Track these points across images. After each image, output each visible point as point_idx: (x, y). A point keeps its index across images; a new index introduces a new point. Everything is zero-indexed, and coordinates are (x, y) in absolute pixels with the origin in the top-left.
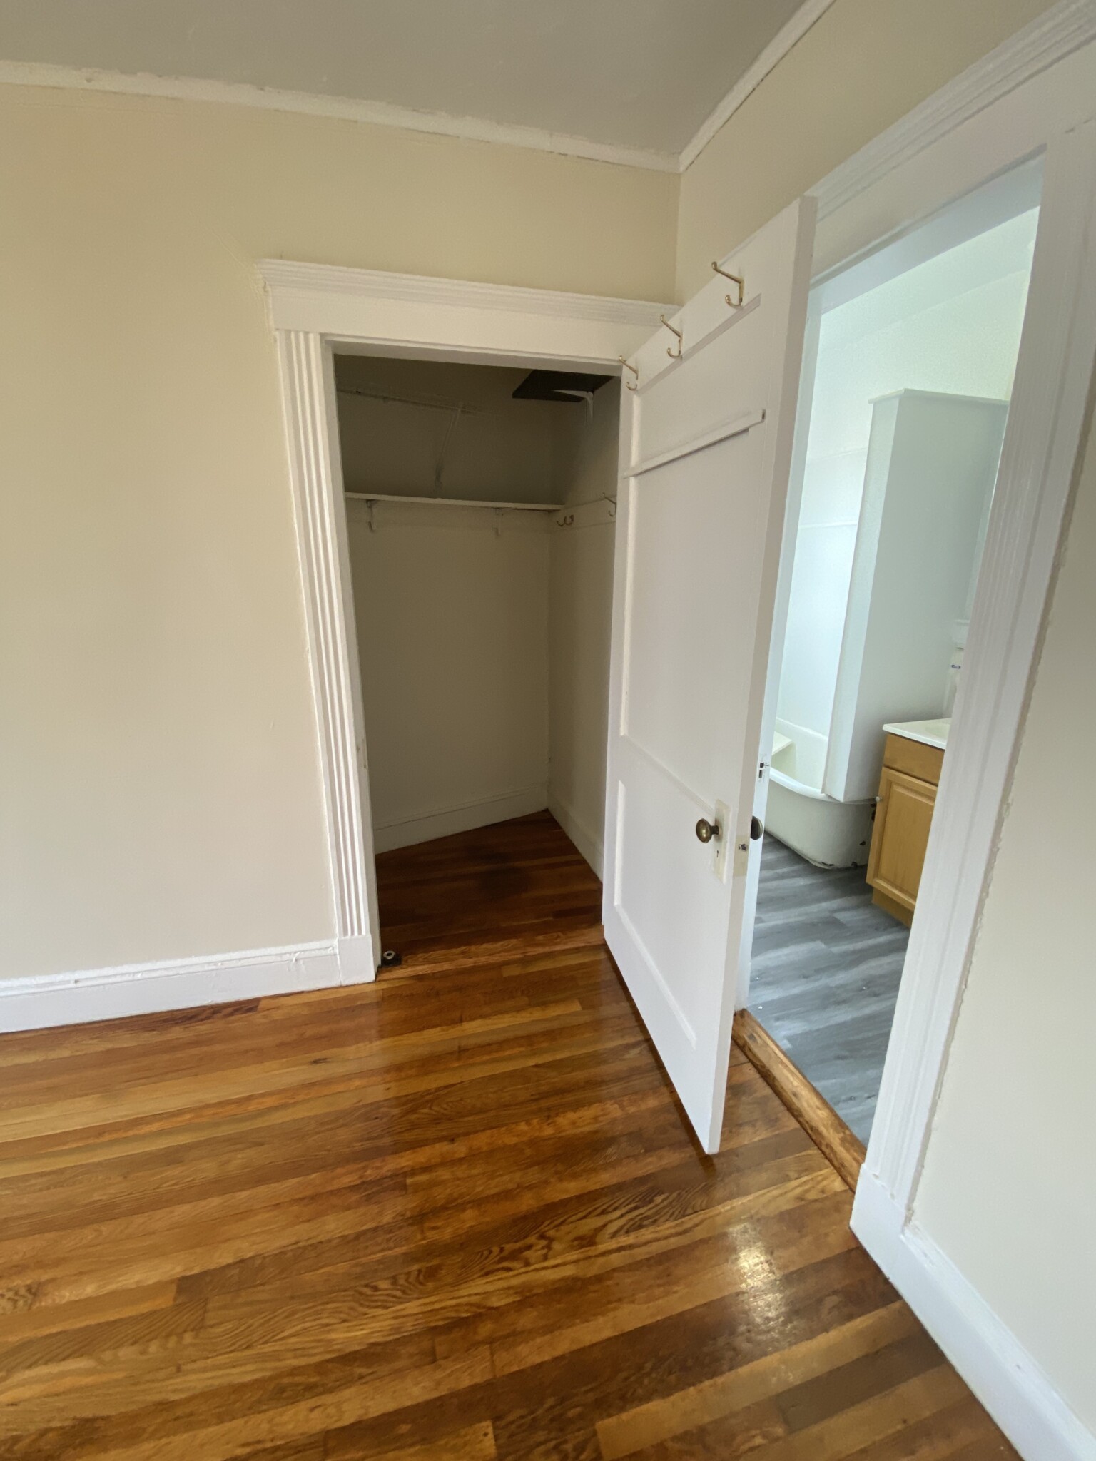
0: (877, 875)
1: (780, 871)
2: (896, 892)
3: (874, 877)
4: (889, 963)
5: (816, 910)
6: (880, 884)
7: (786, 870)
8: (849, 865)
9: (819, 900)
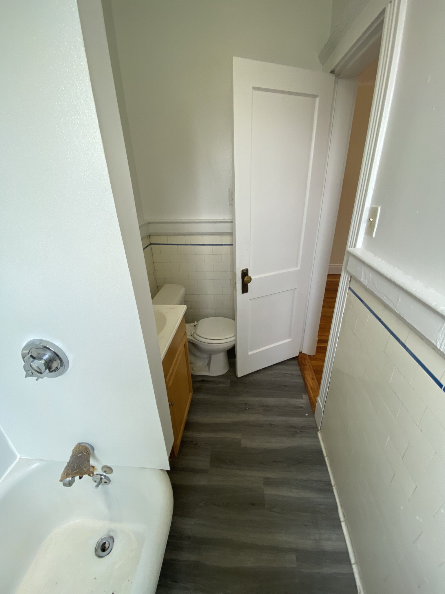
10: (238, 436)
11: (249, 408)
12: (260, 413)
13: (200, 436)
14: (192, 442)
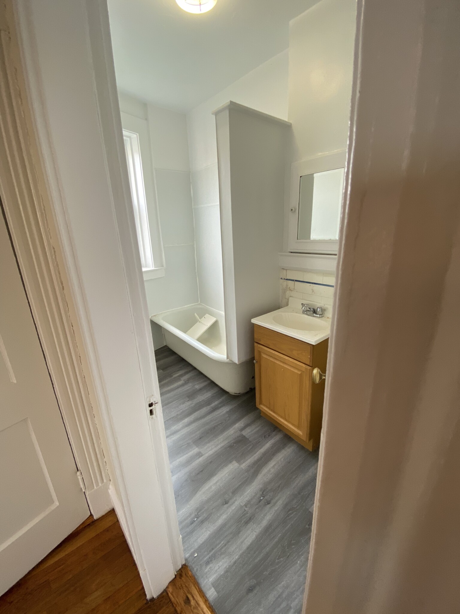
0: (261, 403)
1: (213, 405)
2: (271, 413)
3: (260, 404)
4: (273, 467)
5: (232, 432)
6: (263, 408)
7: (216, 403)
8: (248, 389)
9: (234, 423)
10: (244, 466)
11: (261, 500)
12: (246, 505)
13: (269, 442)
14: (269, 436)
